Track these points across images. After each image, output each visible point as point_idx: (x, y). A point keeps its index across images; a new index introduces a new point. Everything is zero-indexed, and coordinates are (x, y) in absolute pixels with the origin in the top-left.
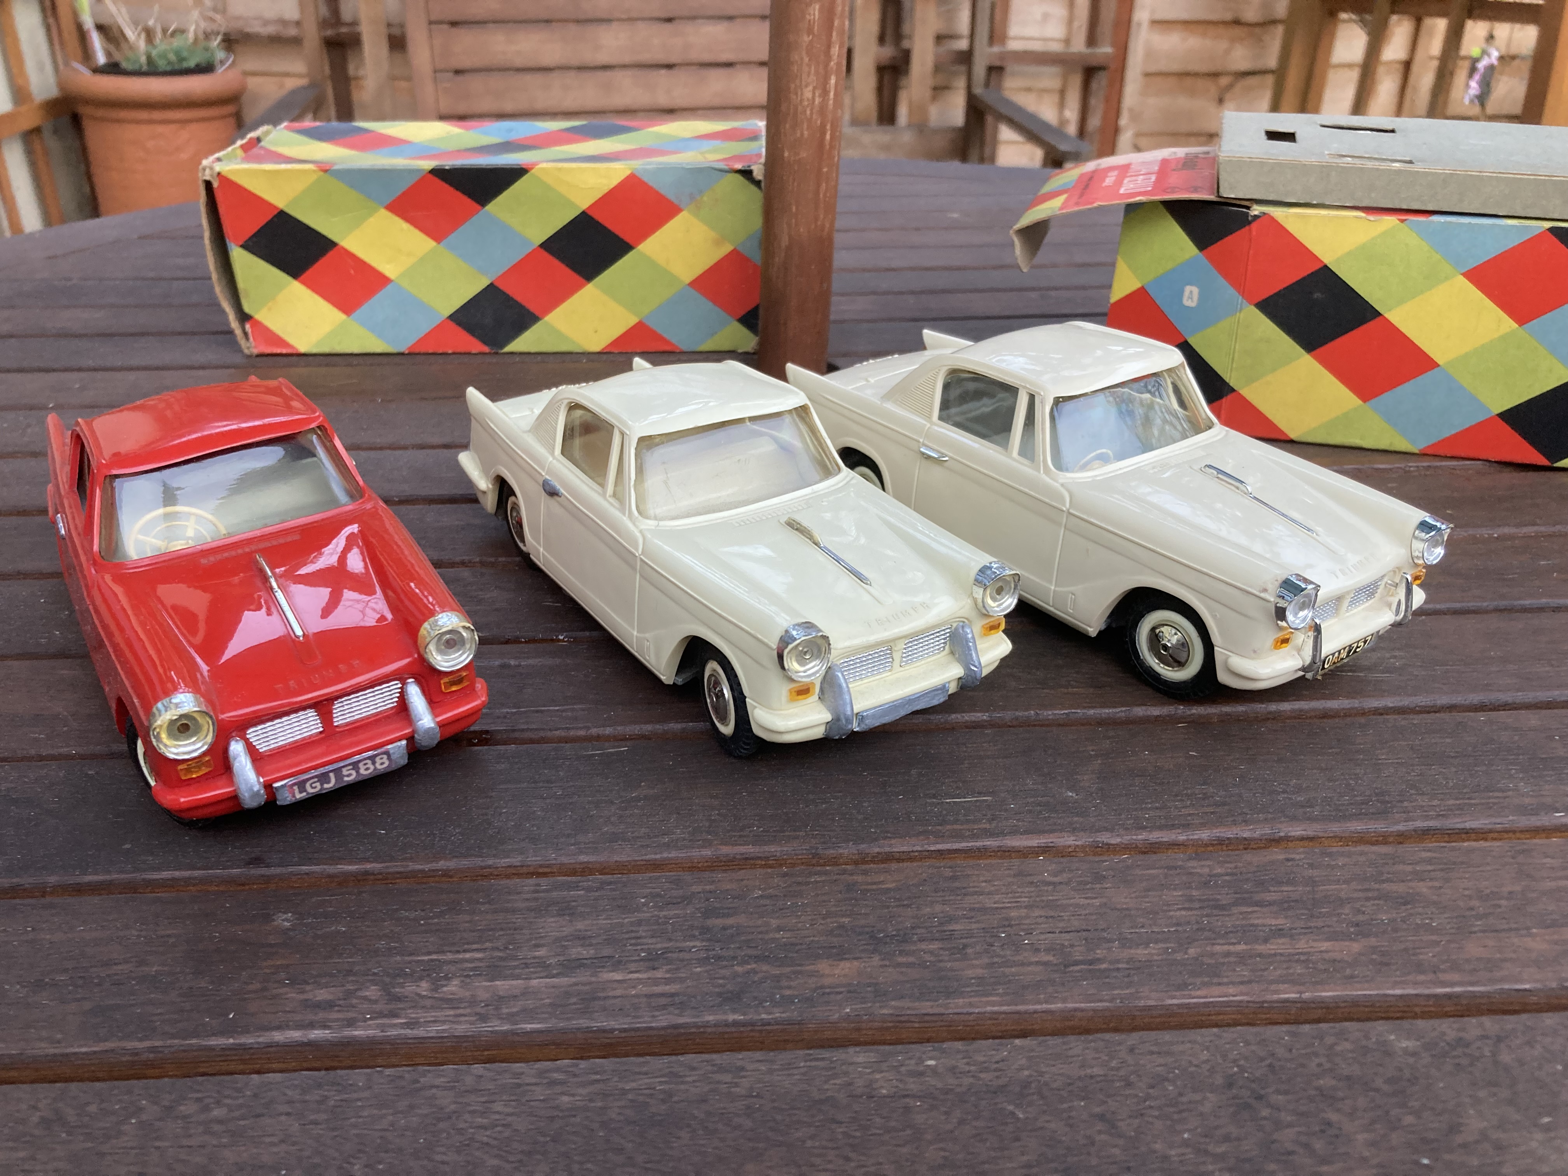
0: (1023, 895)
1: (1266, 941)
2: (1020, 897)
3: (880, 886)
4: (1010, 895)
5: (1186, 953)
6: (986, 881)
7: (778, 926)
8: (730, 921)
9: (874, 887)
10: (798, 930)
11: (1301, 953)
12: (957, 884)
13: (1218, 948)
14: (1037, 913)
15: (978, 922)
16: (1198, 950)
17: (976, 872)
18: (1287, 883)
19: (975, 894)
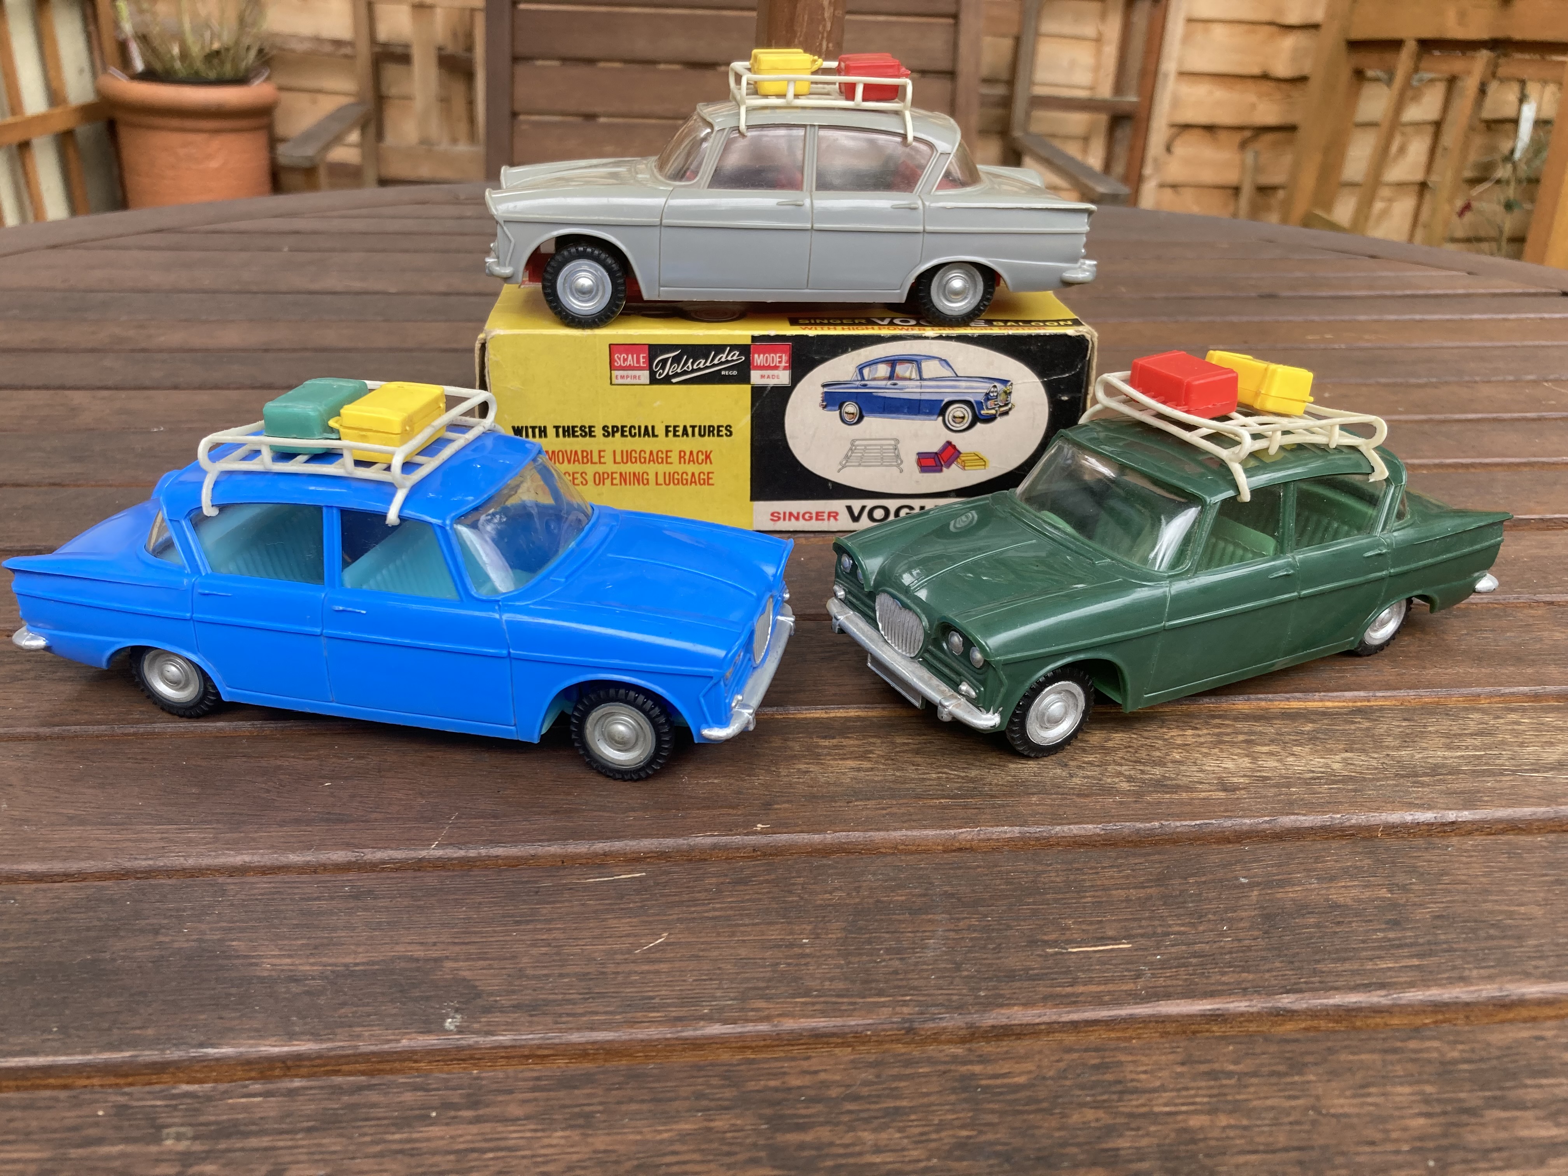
0: (1200, 1092)
2: (1196, 1096)
3: (1006, 1081)
4: (1184, 1093)
6: (1145, 1072)
7: (876, 1145)
8: (808, 1137)
9: (999, 1082)
10: (903, 1150)
12: (1109, 1077)
14: (1223, 1120)
15: (1148, 1134)
17: (1130, 1058)
18: (1546, 1074)
19: (1135, 1091)
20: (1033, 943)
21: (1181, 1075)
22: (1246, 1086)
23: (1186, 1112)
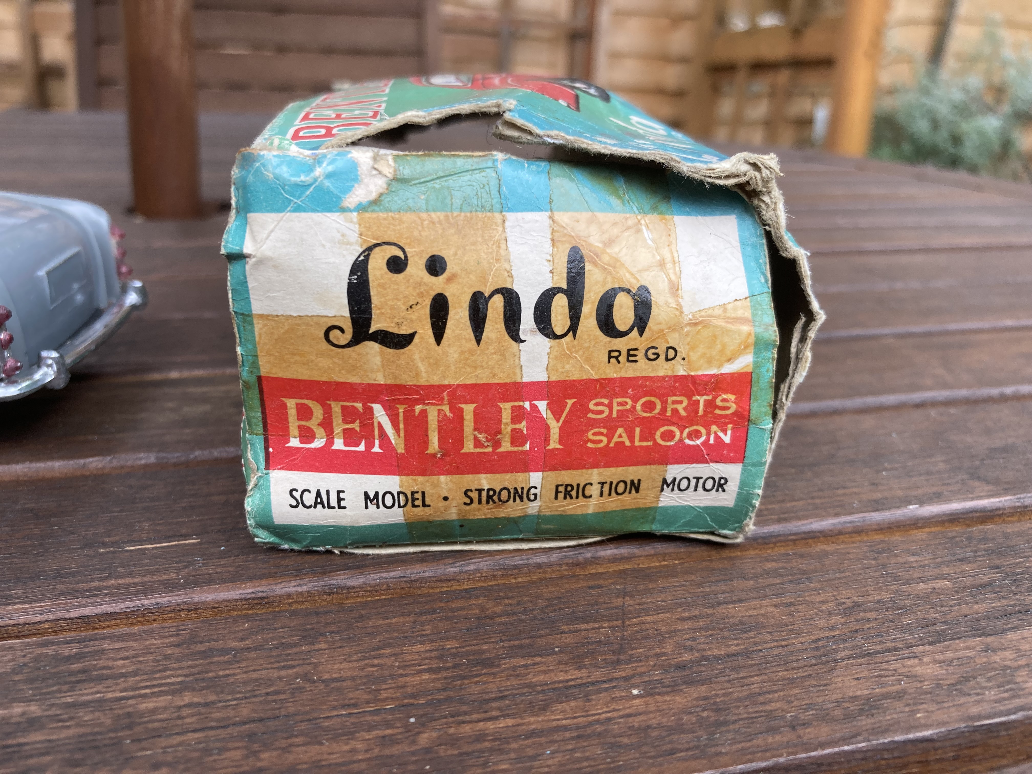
0: (178, 672)
1: (544, 709)
2: (170, 677)
5: (414, 742)
6: (126, 658)
11: (598, 722)
12: (75, 667)
13: (467, 729)
14: (186, 699)
16: (435, 734)
18: (586, 619)
19: (101, 679)
20: (89, 545)
21: (167, 657)
22: (238, 662)
23: (144, 696)
